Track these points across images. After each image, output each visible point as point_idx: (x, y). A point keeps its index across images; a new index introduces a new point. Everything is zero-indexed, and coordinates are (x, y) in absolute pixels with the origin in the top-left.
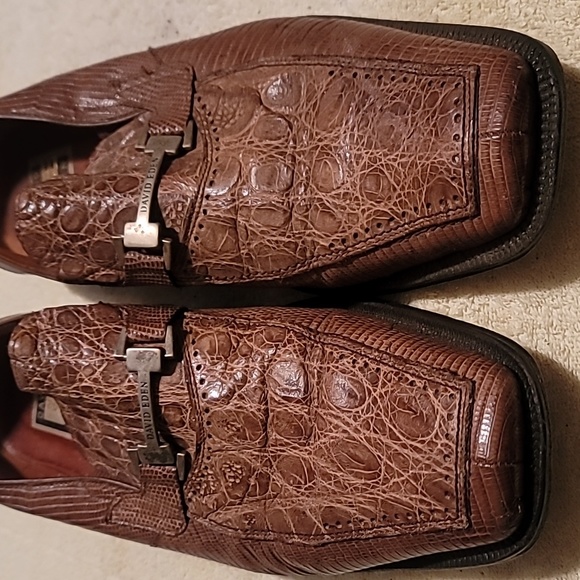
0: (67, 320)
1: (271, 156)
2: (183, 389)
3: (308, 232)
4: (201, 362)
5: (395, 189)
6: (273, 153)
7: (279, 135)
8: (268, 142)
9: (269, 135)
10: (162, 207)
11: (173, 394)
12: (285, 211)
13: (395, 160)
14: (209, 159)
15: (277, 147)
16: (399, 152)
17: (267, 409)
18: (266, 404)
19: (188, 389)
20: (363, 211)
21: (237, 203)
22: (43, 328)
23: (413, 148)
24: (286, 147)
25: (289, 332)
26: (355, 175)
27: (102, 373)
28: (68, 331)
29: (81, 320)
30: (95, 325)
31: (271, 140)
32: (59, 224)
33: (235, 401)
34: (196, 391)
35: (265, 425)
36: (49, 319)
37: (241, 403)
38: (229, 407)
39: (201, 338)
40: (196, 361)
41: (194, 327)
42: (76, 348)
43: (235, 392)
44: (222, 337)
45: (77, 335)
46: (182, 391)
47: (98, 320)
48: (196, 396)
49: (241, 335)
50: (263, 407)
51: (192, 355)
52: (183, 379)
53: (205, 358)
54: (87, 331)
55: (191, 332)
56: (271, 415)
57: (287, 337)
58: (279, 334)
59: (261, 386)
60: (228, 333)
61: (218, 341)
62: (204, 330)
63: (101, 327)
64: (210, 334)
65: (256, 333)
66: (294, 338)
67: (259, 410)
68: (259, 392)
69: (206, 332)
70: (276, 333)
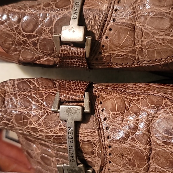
0: (23, 86)
2: (95, 132)
4: (106, 115)
10: (85, 17)
11: (88, 135)
17: (151, 148)
18: (151, 145)
21: (136, 14)
22: (9, 91)
25: (164, 99)
27: (43, 120)
28: (23, 93)
29: (31, 87)
32: (21, 27)
33: (129, 142)
34: (103, 134)
35: (148, 158)
36: (13, 85)
37: (133, 144)
38: (125, 145)
39: (105, 100)
40: (103, 115)
41: (100, 93)
42: (28, 104)
43: (129, 136)
44: (119, 100)
45: (29, 96)
46: (94, 134)
47: (42, 87)
48: (103, 137)
49: (131, 100)
50: (148, 147)
51: (100, 111)
52: (95, 127)
53: (109, 114)
54: (35, 94)
55: (99, 97)
56: (153, 152)
57: (164, 103)
58: (158, 100)
59: (147, 133)
60: (122, 98)
61: (117, 103)
62: (107, 96)
63: (43, 92)
64: (111, 98)
65: (142, 99)
66: (169, 103)
67: (145, 149)
68: (146, 138)
69: (109, 97)
70: (156, 99)
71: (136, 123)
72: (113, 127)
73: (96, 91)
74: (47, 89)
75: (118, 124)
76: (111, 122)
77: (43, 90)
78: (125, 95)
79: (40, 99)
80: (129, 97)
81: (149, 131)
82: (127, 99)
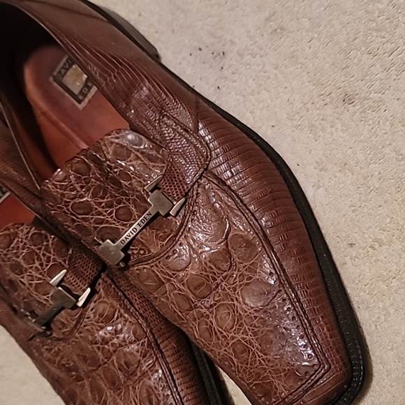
0: (37, 239)
1: (208, 276)
2: (74, 322)
3: (193, 323)
4: (92, 316)
5: (247, 364)
6: (210, 275)
7: (221, 267)
8: (213, 267)
9: (216, 262)
10: (133, 244)
11: (66, 319)
12: (191, 307)
13: (259, 357)
14: (177, 239)
15: (215, 274)
16: (264, 357)
17: (107, 362)
20: (226, 350)
21: (172, 279)
22: (20, 236)
23: (271, 365)
24: (219, 277)
25: (145, 338)
26: (236, 335)
27: (36, 284)
31: (215, 266)
32: (71, 204)
33: (94, 347)
34: (79, 328)
35: (100, 366)
36: (28, 233)
37: (97, 350)
38: (90, 347)
39: (100, 302)
40: (90, 314)
42: (31, 262)
43: (98, 344)
44: (112, 309)
45: (37, 254)
47: (54, 250)
48: (77, 329)
49: (121, 315)
50: (106, 360)
51: (90, 309)
52: (77, 317)
53: (95, 316)
54: (44, 255)
55: (98, 293)
56: (106, 365)
57: (142, 341)
58: (140, 334)
59: (112, 352)
60: (116, 309)
61: (108, 311)
62: (105, 297)
64: (107, 303)
65: (130, 322)
66: (146, 344)
67: (103, 360)
68: (109, 354)
69: (105, 300)
70: (139, 332)
71: (110, 339)
72: (90, 329)
73: (99, 284)
74: (57, 255)
75: (96, 329)
76: (91, 323)
77: (53, 255)
78: (120, 305)
79: (45, 263)
80: (122, 311)
81: (115, 351)
82: (119, 311)
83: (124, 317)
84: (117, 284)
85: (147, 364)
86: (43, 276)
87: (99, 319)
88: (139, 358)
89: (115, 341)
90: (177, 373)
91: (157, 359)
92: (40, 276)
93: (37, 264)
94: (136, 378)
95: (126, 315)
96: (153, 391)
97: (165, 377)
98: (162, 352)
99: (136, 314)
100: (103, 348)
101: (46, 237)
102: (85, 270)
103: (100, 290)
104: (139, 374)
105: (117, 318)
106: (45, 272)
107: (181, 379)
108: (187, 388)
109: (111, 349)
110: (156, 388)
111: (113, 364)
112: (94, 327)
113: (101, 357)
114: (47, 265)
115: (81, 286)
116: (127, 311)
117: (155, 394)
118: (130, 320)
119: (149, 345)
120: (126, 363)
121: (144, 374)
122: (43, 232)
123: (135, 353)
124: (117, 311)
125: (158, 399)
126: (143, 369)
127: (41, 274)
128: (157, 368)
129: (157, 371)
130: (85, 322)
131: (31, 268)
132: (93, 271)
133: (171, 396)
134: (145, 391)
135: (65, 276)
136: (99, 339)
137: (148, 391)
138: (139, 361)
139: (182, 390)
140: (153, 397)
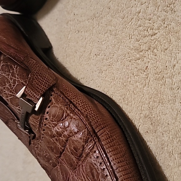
2: (38, 122)
4: (48, 117)
11: (33, 121)
17: (64, 150)
18: (65, 148)
19: (39, 124)
25: (85, 129)
27: (10, 99)
28: (4, 74)
29: (11, 71)
30: (15, 77)
33: (54, 140)
34: (42, 127)
37: (56, 141)
38: (51, 140)
39: (52, 107)
40: (46, 116)
41: (53, 99)
42: (4, 84)
43: (55, 137)
44: (61, 111)
45: (6, 78)
46: (37, 123)
47: (18, 75)
48: (41, 128)
49: (68, 115)
50: (63, 148)
52: (39, 119)
53: (50, 117)
54: (11, 79)
56: (65, 152)
58: (82, 126)
59: (65, 141)
60: (64, 111)
61: (59, 112)
62: (56, 104)
63: (17, 79)
64: (57, 107)
65: (74, 119)
66: (86, 133)
67: (61, 148)
68: (63, 143)
69: (56, 105)
70: (81, 125)
71: (62, 132)
72: (49, 126)
74: (20, 78)
75: (52, 126)
76: (49, 122)
77: (18, 78)
78: (67, 108)
79: (12, 84)
80: (68, 112)
81: (67, 141)
82: (66, 112)
83: (70, 116)
84: (66, 95)
85: (88, 147)
86: (13, 93)
87: (53, 119)
88: (82, 143)
89: (66, 133)
90: (110, 152)
91: (95, 143)
92: (11, 94)
93: (7, 85)
94: (83, 158)
95: (71, 115)
96: (94, 166)
97: (101, 155)
98: (99, 138)
99: (78, 113)
100: (59, 139)
101: (11, 67)
102: (39, 86)
103: (52, 99)
104: (84, 156)
105: (66, 117)
106: (13, 90)
107: (113, 156)
108: (119, 163)
109: (64, 139)
110: (95, 164)
111: (68, 150)
112: (50, 125)
113: (60, 146)
114: (14, 86)
115: (36, 96)
116: (72, 112)
117: (96, 169)
118: (74, 117)
119: (89, 133)
120: (74, 148)
121: (87, 155)
122: (9, 64)
123: (79, 140)
124: (65, 112)
125: (97, 172)
126: (86, 151)
127: (11, 92)
128: (95, 150)
129: (95, 152)
130: (45, 122)
131: (4, 88)
132: (45, 86)
133: (106, 169)
134: (88, 167)
135: (25, 90)
136: (54, 133)
137: (90, 167)
138: (83, 146)
139: (115, 164)
140: (94, 171)
